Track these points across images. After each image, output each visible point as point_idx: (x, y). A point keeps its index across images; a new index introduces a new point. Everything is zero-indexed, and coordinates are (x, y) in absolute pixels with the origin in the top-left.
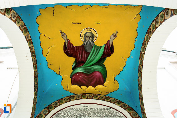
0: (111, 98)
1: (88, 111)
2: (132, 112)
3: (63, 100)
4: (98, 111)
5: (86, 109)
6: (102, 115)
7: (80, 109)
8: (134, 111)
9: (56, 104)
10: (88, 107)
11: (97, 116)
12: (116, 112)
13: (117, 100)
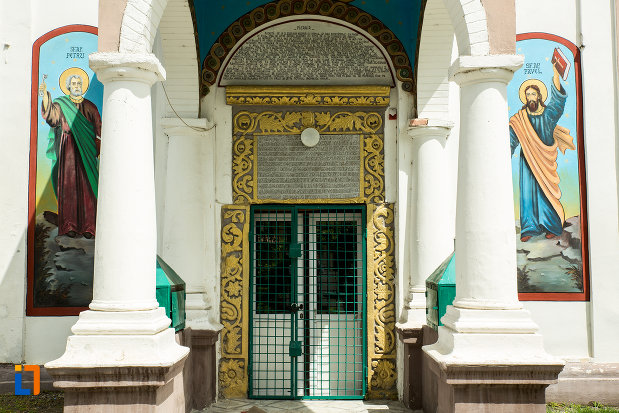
0: (362, 11)
1: (307, 41)
2: (399, 53)
3: (251, 16)
4: (330, 41)
5: (303, 35)
6: (336, 53)
7: (289, 35)
8: (404, 51)
9: (238, 31)
10: (307, 31)
11: (326, 55)
12: (366, 44)
13: (374, 18)
